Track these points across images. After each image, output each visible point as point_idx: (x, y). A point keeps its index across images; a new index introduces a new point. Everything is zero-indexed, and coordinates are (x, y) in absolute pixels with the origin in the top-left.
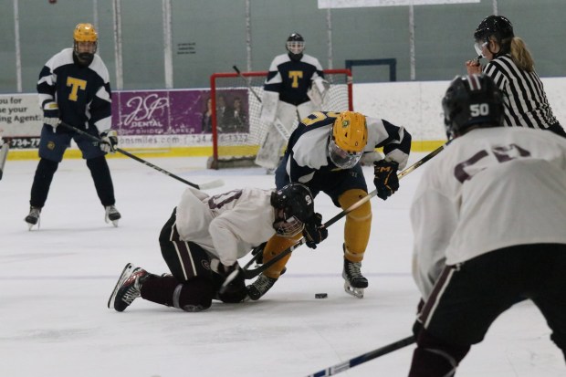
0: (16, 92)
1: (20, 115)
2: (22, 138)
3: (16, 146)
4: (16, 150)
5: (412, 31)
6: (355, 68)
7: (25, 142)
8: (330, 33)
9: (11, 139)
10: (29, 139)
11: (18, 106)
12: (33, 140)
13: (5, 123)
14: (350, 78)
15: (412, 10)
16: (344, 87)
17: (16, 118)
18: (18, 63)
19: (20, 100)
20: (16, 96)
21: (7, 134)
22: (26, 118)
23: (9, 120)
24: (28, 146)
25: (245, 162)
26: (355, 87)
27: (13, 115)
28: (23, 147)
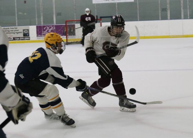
0: (16, 26)
1: (17, 32)
2: (18, 38)
3: (16, 40)
4: (16, 41)
5: (117, 9)
6: (102, 19)
7: (18, 39)
8: (96, 10)
9: (15, 38)
10: (19, 38)
11: (17, 29)
12: (21, 38)
13: (13, 34)
14: (101, 21)
15: (116, 4)
16: (100, 23)
17: (16, 33)
18: (16, 18)
20: (16, 27)
21: (14, 37)
22: (19, 33)
23: (14, 33)
24: (19, 40)
25: (74, 43)
26: (102, 23)
27: (15, 32)
28: (18, 40)
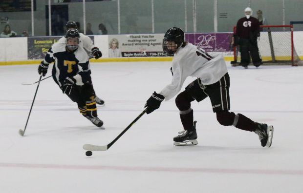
0: (151, 33)
1: (153, 42)
2: (154, 52)
3: (151, 56)
4: (151, 57)
6: (294, 25)
7: (155, 54)
8: (284, 10)
9: (149, 52)
10: (156, 53)
11: (153, 39)
12: (159, 53)
13: (147, 46)
14: (292, 29)
16: (290, 33)
17: (152, 44)
18: (153, 21)
19: (153, 37)
20: (151, 35)
21: (148, 51)
22: (156, 44)
23: (148, 45)
24: (156, 56)
26: (294, 33)
27: (150, 42)
28: (154, 56)
